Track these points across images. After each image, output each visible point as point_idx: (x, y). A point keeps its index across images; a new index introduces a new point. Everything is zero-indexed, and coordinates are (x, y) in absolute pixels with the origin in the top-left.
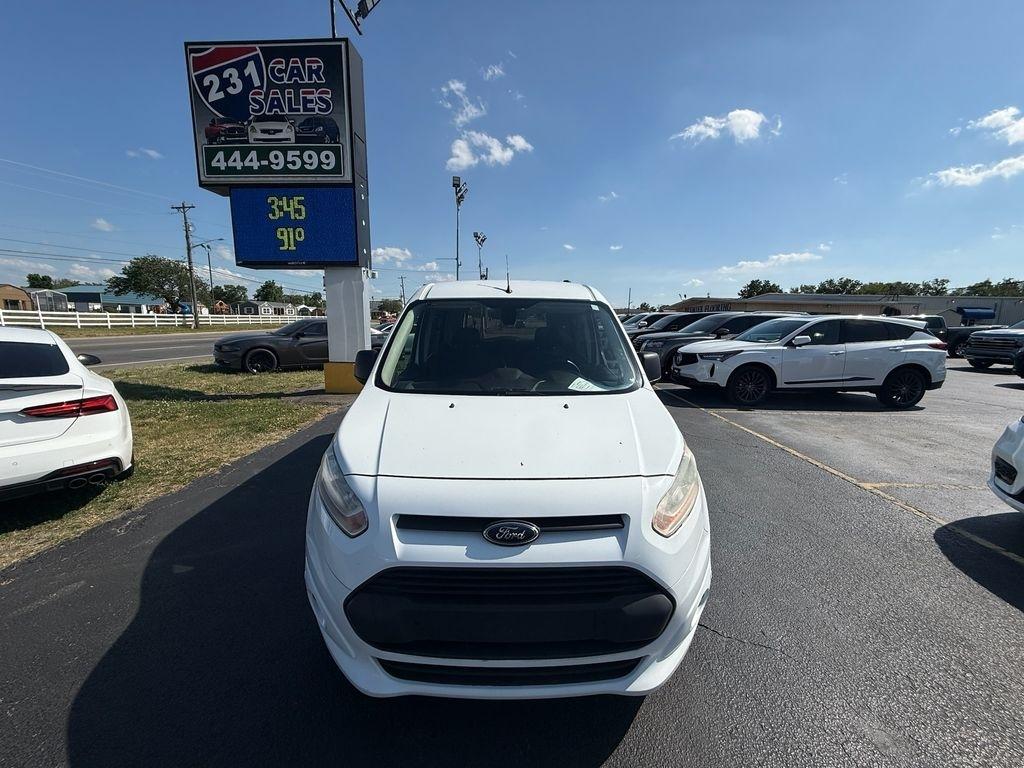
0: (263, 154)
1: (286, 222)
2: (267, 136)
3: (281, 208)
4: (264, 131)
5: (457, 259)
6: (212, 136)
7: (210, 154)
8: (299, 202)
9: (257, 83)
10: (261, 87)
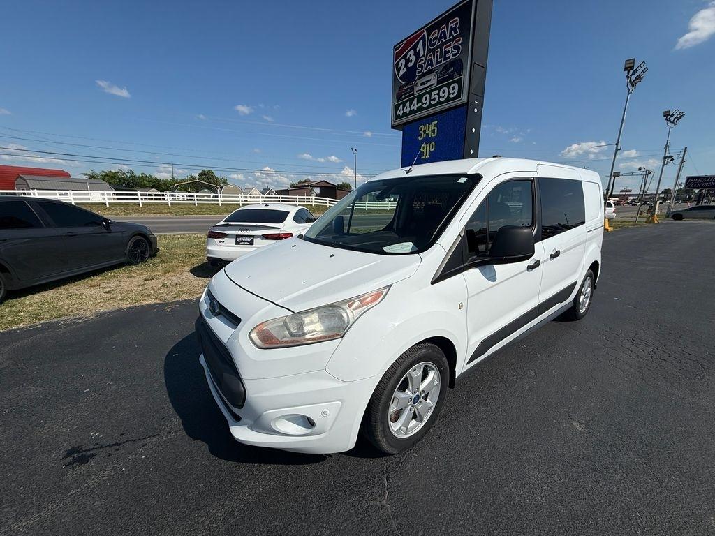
0: (420, 99)
1: (428, 140)
2: (424, 87)
3: (425, 131)
4: (421, 84)
5: (617, 144)
6: (398, 98)
7: (397, 108)
8: (435, 125)
9: (422, 54)
10: (423, 56)
